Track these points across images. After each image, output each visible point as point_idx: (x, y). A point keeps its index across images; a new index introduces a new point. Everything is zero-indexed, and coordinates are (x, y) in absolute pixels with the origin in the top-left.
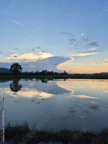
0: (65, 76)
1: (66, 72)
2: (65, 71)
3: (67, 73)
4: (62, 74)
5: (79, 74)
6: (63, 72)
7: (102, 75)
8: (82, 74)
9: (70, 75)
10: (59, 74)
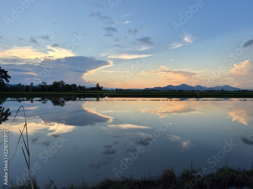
0: (97, 92)
1: (100, 85)
2: (98, 84)
3: (102, 87)
4: (92, 89)
5: (121, 90)
6: (95, 86)
7: (157, 91)
8: (126, 90)
9: (106, 90)
10: (88, 89)
